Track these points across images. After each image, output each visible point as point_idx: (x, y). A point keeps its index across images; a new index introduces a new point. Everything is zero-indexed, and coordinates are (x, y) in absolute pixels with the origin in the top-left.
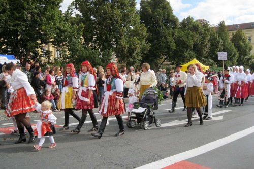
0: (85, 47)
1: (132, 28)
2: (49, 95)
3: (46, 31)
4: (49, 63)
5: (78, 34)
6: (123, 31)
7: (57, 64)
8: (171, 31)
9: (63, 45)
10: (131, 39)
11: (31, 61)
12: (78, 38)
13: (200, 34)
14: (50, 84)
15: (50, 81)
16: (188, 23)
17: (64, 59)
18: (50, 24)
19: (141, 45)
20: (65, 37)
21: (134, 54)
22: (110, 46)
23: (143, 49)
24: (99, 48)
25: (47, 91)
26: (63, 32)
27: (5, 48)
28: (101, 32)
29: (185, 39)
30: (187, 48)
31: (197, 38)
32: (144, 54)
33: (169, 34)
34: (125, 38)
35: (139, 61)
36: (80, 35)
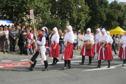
0: (51, 18)
1: (80, 7)
2: (29, 45)
3: (29, 8)
4: (29, 26)
6: (74, 8)
8: (104, 9)
9: (39, 16)
11: (20, 24)
12: (48, 12)
13: (122, 11)
14: (30, 39)
15: (30, 37)
16: (115, 4)
17: (39, 24)
18: (31, 3)
19: (85, 17)
20: (40, 11)
21: (81, 23)
22: (66, 17)
23: (86, 20)
24: (59, 18)
25: (28, 43)
26: (38, 8)
27: (5, 16)
28: (61, 9)
29: (113, 14)
30: (114, 19)
31: (120, 14)
32: (87, 23)
33: (102, 11)
34: (76, 13)
35: (83, 27)
36: (49, 10)
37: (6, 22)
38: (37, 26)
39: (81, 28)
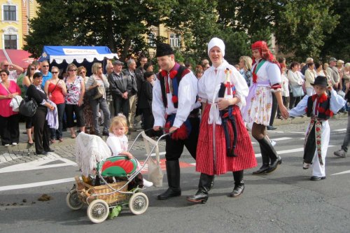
0: (221, 28)
3: (157, 4)
5: (210, 5)
7: (177, 57)
9: (185, 25)
10: (304, 9)
11: (133, 55)
12: (210, 12)
17: (188, 50)
19: (322, 19)
20: (189, 12)
21: (310, 36)
22: (266, 23)
23: (325, 27)
24: (246, 27)
27: (90, 36)
32: (329, 35)
34: (293, 8)
35: (318, 48)
36: (213, 7)
37: (95, 51)
38: (183, 57)
39: (313, 51)
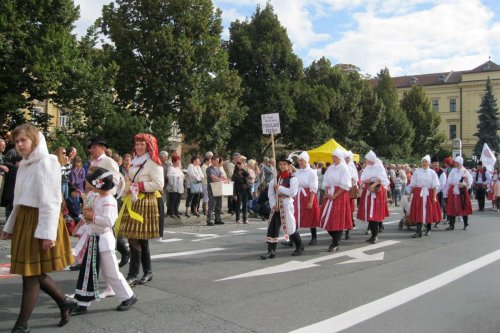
0: (118, 110)
1: (213, 76)
3: (42, 75)
5: (107, 83)
6: (196, 81)
7: (61, 140)
8: (288, 84)
9: (76, 103)
11: (9, 133)
12: (105, 91)
13: (343, 91)
16: (321, 69)
17: (76, 132)
18: (50, 60)
19: (228, 109)
20: (80, 89)
21: (216, 127)
22: (169, 109)
23: (233, 118)
24: (147, 112)
26: (75, 77)
28: (151, 81)
29: (315, 100)
30: (319, 117)
31: (337, 99)
32: (236, 127)
33: (283, 89)
34: (199, 96)
35: (225, 140)
36: (110, 85)
38: (68, 140)
39: (219, 144)
